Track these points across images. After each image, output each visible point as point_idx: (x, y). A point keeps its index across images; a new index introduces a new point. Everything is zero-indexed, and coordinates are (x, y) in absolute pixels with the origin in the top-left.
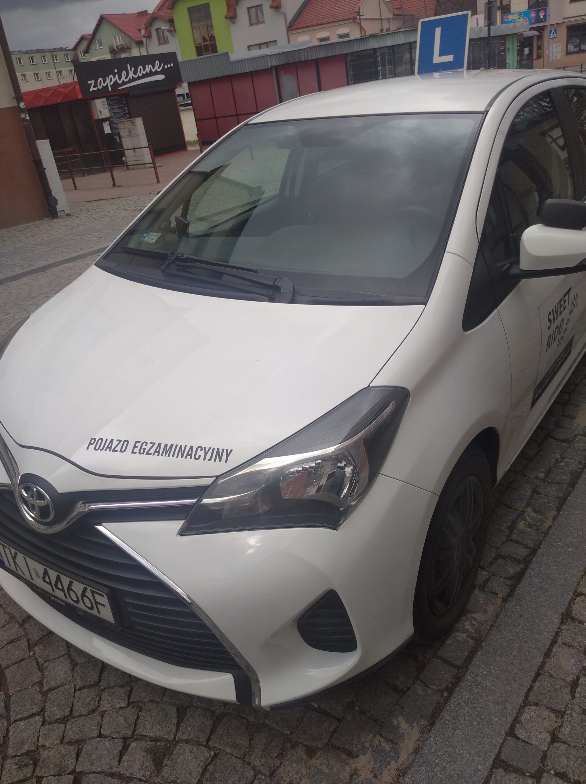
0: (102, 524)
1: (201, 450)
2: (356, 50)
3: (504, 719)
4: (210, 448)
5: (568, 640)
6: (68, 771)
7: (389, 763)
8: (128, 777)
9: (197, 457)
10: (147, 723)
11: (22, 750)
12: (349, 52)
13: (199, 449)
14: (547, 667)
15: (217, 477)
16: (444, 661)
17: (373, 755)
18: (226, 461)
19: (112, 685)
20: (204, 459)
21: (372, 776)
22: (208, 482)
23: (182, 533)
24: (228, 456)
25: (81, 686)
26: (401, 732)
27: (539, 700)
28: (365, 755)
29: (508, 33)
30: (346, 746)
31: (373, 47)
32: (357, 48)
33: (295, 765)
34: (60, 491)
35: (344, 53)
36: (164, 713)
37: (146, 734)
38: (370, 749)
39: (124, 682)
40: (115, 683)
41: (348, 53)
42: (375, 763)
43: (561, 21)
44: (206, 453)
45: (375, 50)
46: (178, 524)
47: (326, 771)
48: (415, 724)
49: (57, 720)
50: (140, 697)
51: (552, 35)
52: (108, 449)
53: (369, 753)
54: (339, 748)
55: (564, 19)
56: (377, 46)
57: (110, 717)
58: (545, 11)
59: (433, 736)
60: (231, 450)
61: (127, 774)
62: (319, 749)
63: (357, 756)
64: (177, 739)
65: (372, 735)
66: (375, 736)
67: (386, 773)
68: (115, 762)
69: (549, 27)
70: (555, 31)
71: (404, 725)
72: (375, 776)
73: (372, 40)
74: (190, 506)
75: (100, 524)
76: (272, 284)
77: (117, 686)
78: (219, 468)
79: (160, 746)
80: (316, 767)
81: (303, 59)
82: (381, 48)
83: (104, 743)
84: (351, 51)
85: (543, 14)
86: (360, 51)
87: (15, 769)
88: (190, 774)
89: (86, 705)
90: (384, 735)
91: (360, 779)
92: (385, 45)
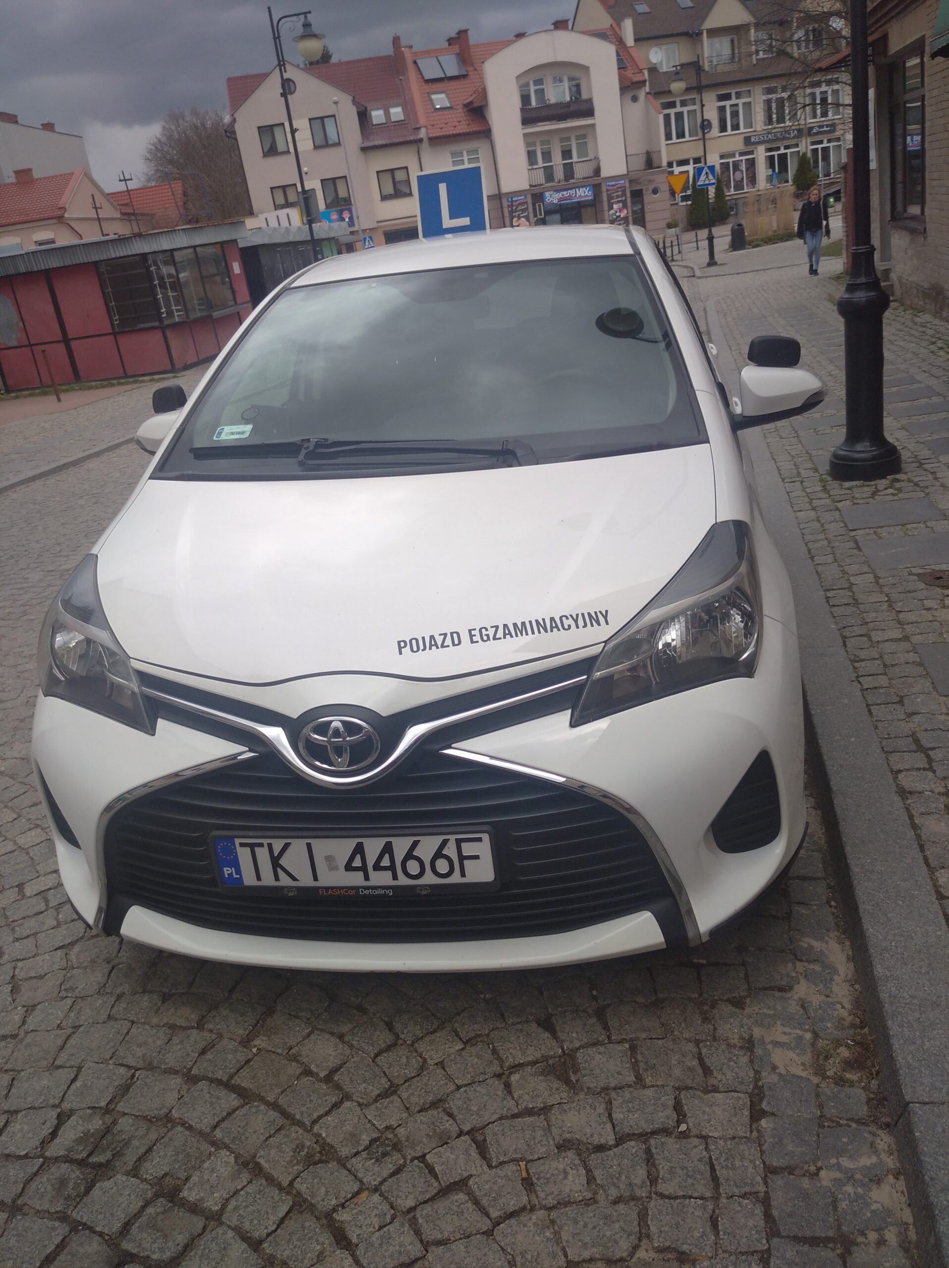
0: (453, 745)
1: (567, 618)
2: (113, 256)
3: (924, 890)
4: (577, 615)
5: (923, 810)
6: (454, 1135)
7: (832, 980)
8: (541, 1109)
9: (566, 627)
10: (511, 1051)
11: (361, 1142)
12: (102, 259)
13: (564, 618)
14: (924, 837)
15: (605, 642)
16: (804, 878)
17: (808, 980)
18: (607, 623)
19: (421, 1035)
20: (577, 627)
21: (824, 998)
22: (597, 649)
23: (574, 724)
24: (605, 617)
25: (376, 1052)
26: (819, 950)
27: (942, 863)
28: (798, 983)
29: (324, 236)
30: (773, 984)
31: (142, 252)
32: (115, 252)
33: (732, 1020)
34: (384, 714)
35: (94, 260)
36: (525, 1033)
37: (521, 1062)
38: (800, 977)
39: (434, 1026)
40: (424, 1031)
41: (101, 261)
42: (816, 986)
43: (375, 225)
44: (576, 621)
45: (144, 256)
46: (565, 716)
47: (772, 1012)
48: (826, 938)
49: (376, 1097)
50: (474, 1030)
51: (367, 243)
52: (434, 648)
53: (802, 980)
54: (766, 989)
55: (378, 222)
56: (146, 250)
57: (456, 1063)
58: (351, 212)
59: (869, 926)
60: (607, 612)
61: (538, 1105)
62: (745, 997)
63: (791, 988)
64: (567, 1052)
65: (791, 965)
66: (794, 964)
67: (835, 989)
68: (508, 1102)
69: (360, 232)
70: (371, 238)
71: (817, 945)
72: (827, 996)
73: (138, 239)
74: (580, 687)
75: (450, 747)
76: (501, 448)
77: (427, 1034)
78: (603, 632)
79: (553, 1064)
80: (757, 1014)
81: (23, 269)
82: (155, 252)
83: (475, 1090)
84: (105, 258)
85: (348, 215)
86: (121, 257)
87: (373, 1164)
88: (619, 1073)
89: (406, 1065)
90: (804, 958)
91: (814, 1004)
92: (160, 249)
